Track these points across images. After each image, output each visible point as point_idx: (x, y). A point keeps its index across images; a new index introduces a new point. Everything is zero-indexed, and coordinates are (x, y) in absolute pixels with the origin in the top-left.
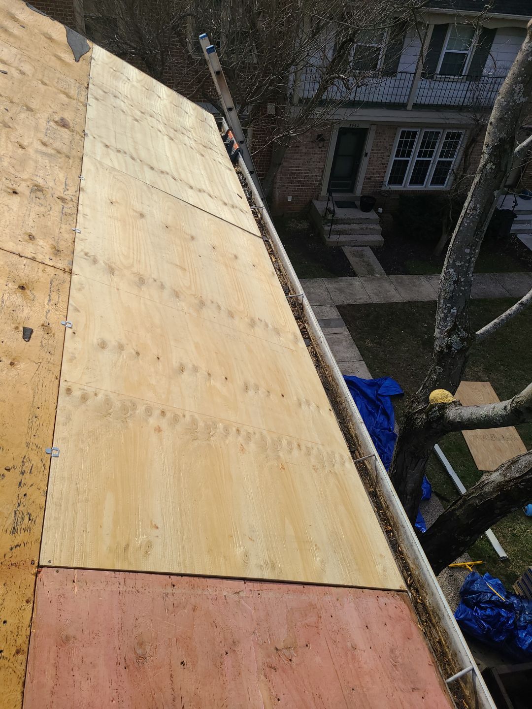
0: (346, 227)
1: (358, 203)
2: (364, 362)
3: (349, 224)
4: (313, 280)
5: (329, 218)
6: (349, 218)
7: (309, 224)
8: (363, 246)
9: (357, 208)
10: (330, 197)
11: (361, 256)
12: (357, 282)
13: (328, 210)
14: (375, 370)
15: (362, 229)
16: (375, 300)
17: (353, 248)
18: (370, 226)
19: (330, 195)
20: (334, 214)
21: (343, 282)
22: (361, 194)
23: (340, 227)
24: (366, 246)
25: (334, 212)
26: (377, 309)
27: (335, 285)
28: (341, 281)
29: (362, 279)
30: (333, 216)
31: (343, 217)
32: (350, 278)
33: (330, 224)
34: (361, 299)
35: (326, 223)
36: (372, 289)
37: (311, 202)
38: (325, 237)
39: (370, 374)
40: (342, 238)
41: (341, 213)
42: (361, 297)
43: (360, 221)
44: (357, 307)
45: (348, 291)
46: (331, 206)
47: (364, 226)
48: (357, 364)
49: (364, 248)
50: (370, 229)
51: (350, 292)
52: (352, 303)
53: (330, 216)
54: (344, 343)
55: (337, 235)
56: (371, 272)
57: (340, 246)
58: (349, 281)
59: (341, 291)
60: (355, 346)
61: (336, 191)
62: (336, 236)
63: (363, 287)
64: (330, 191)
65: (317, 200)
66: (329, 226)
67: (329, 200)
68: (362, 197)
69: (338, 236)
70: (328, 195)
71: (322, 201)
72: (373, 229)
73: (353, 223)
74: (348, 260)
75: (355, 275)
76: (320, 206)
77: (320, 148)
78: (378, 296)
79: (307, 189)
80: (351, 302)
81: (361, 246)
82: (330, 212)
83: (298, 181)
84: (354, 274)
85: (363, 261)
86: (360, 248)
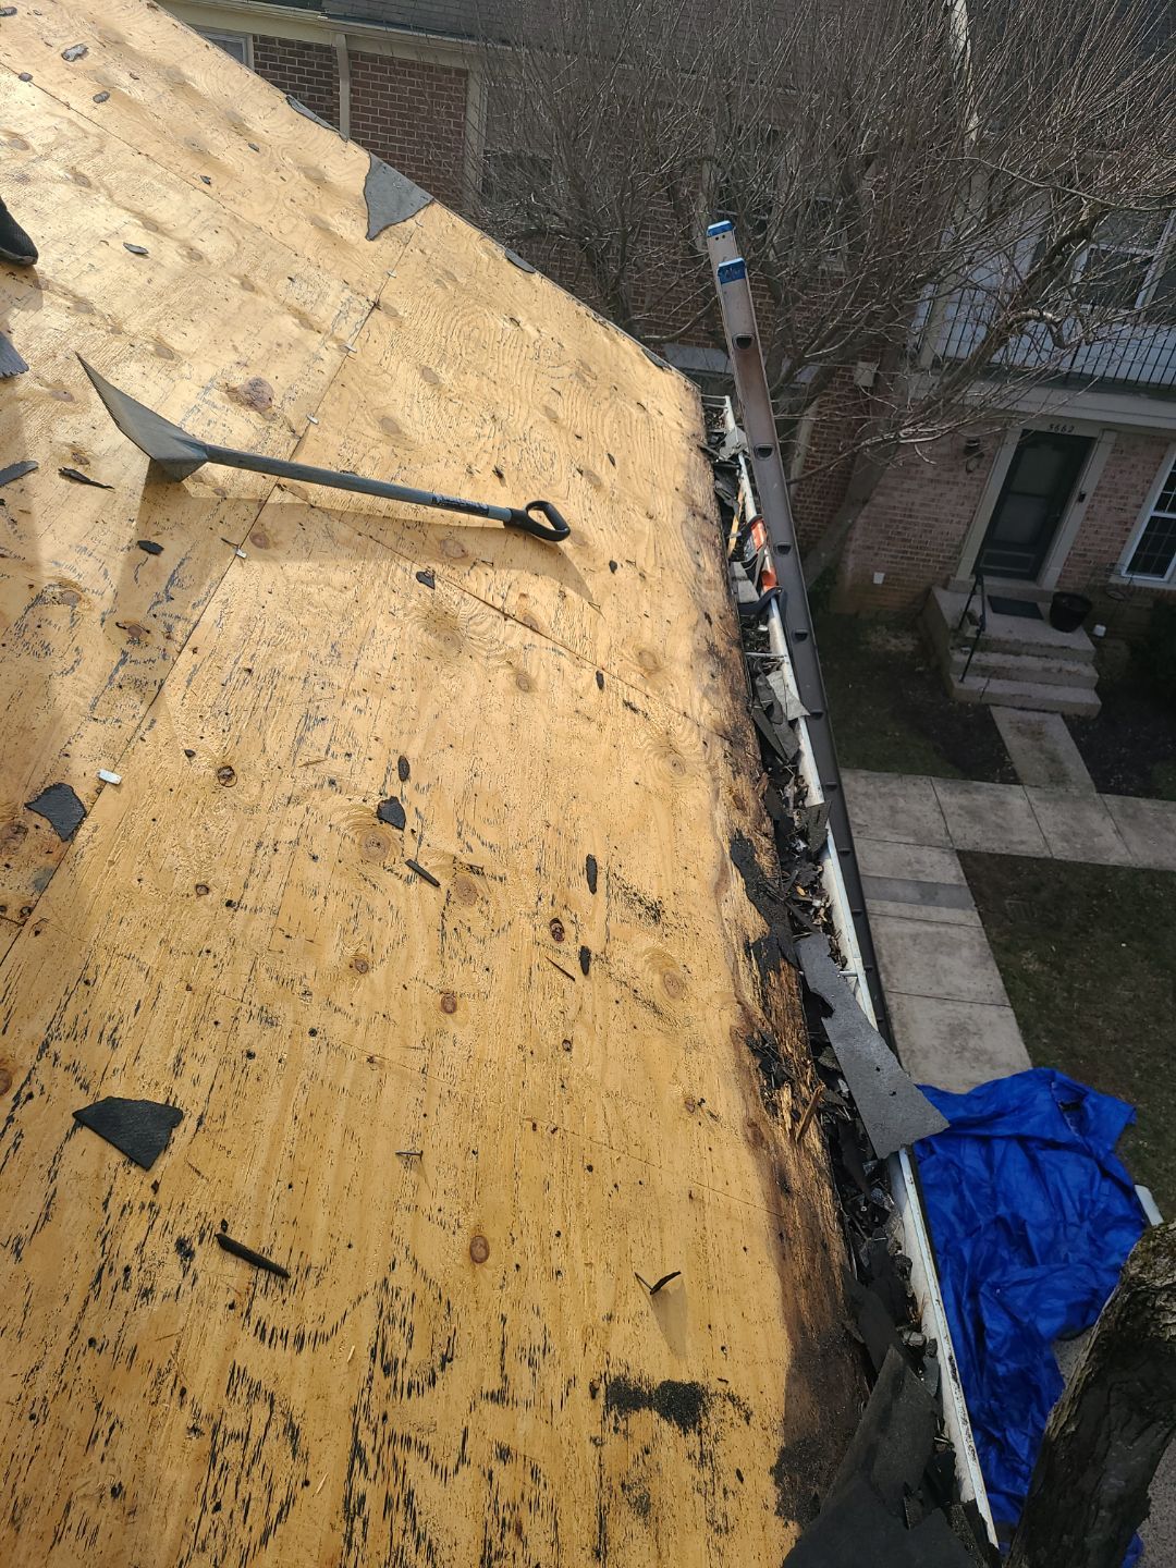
0: (1009, 661)
1: (1045, 607)
2: (1010, 1012)
3: (1017, 654)
4: (909, 778)
5: (968, 635)
6: (1017, 641)
7: (916, 642)
8: (1045, 711)
9: (1041, 618)
10: (978, 588)
11: (1037, 734)
12: (1016, 799)
13: (967, 615)
14: (1038, 1037)
15: (1047, 670)
16: (1060, 851)
17: (1020, 713)
18: (1070, 667)
19: (979, 581)
20: (983, 628)
21: (984, 795)
22: (1057, 586)
23: (993, 659)
24: (1052, 712)
25: (981, 624)
26: (1063, 877)
27: (963, 800)
28: (977, 789)
29: (1033, 794)
30: (978, 632)
31: (1003, 635)
32: (1001, 787)
33: (968, 649)
34: (1022, 842)
35: (960, 646)
36: (1055, 824)
37: (928, 592)
38: (953, 677)
39: (1023, 1046)
40: (997, 687)
41: (999, 626)
42: (1024, 838)
43: (1045, 651)
44: (1010, 863)
45: (994, 818)
46: (976, 607)
47: (1054, 664)
48: (991, 1014)
49: (1047, 716)
50: (1069, 672)
51: (999, 821)
52: (998, 851)
53: (971, 631)
54: (965, 952)
55: (983, 676)
56: (1058, 778)
57: (987, 705)
58: (998, 793)
59: (974, 815)
60: (992, 964)
61: (994, 573)
62: (979, 679)
63: (1032, 814)
64: (978, 572)
65: (945, 587)
66: (966, 653)
67: (973, 593)
68: (1057, 595)
69: (985, 680)
70: (974, 580)
71: (956, 592)
72: (1078, 674)
73: (1027, 654)
74: (1002, 741)
75: (1017, 782)
76: (950, 604)
77: (969, 471)
78: (1067, 841)
79: (924, 560)
80: (998, 847)
81: (1038, 710)
82: (973, 622)
83: (904, 540)
84: (1012, 778)
85: (1041, 750)
86: (1036, 716)
